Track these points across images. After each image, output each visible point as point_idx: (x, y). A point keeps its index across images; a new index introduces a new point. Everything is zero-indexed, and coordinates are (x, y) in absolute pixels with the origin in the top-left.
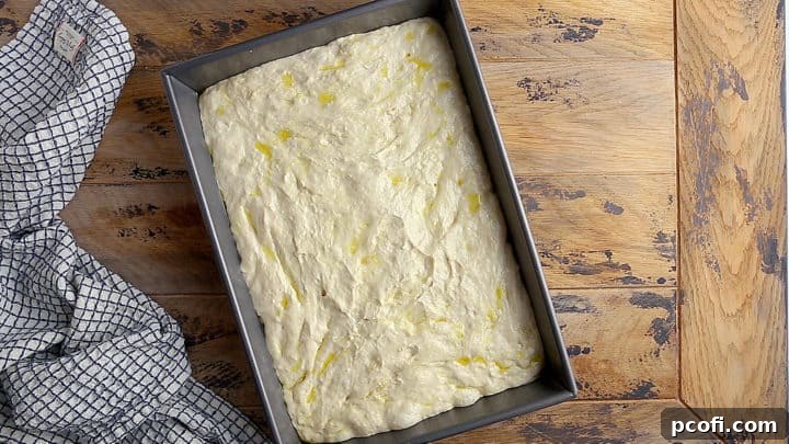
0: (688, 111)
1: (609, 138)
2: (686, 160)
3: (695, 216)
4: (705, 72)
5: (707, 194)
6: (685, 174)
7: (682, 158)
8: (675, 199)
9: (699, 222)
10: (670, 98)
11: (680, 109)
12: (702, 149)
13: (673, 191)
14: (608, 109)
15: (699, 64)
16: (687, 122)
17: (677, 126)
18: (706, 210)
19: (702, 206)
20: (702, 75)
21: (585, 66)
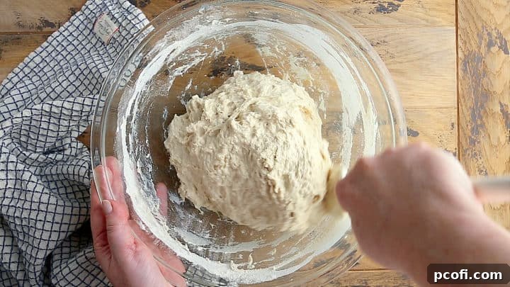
0: (465, 63)
1: (408, 82)
2: (464, 97)
3: (470, 137)
4: (478, 35)
5: (479, 122)
6: (463, 108)
7: (461, 97)
8: (456, 126)
9: (473, 142)
10: (452, 54)
11: (460, 62)
12: (476, 90)
13: (455, 120)
14: (407, 62)
15: (474, 30)
16: (465, 71)
17: (458, 73)
18: (478, 133)
19: (475, 130)
20: (475, 36)
21: (391, 31)
